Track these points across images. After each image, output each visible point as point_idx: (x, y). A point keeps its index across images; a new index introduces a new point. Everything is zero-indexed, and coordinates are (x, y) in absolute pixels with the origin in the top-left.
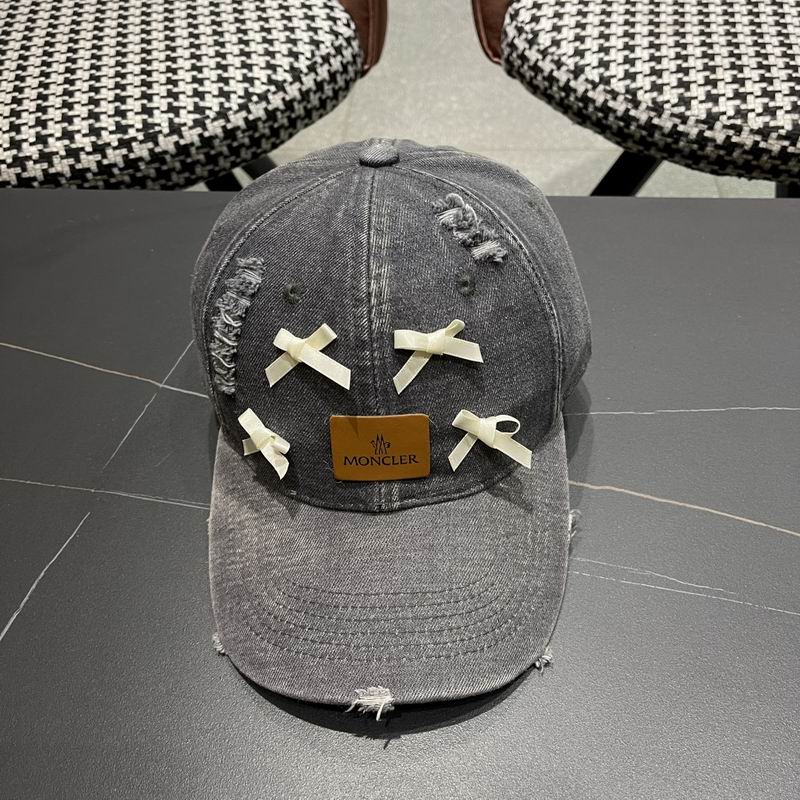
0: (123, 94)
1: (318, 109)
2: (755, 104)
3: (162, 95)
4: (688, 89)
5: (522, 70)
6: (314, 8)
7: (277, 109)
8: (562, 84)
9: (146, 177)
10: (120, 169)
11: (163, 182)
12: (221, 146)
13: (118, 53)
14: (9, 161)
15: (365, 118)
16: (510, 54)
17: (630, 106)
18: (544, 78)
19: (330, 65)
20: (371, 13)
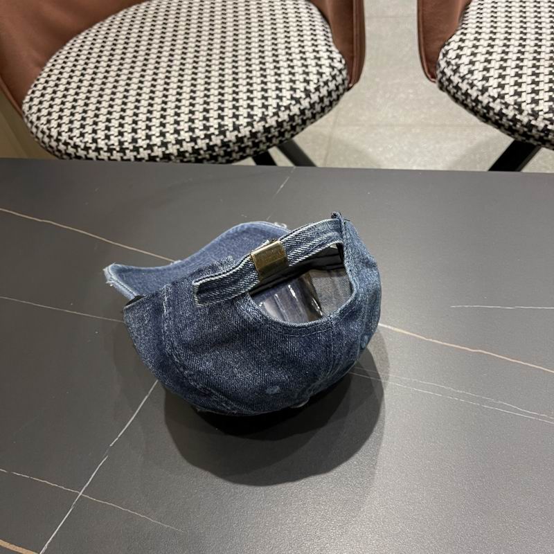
0: (208, 107)
1: (319, 113)
3: (230, 107)
5: (448, 88)
6: (321, 52)
7: (295, 115)
8: (473, 98)
9: (218, 155)
10: (205, 151)
11: (227, 158)
12: (261, 137)
14: (145, 146)
16: (442, 78)
17: (517, 113)
18: (462, 94)
19: (328, 86)
20: (355, 54)
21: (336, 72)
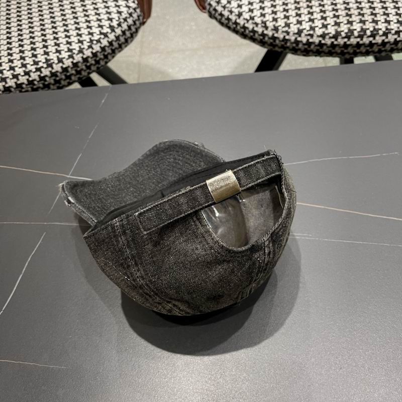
0: (35, 46)
1: (124, 43)
2: (318, 23)
3: (52, 45)
4: (288, 19)
5: (215, 16)
7: (105, 46)
8: (233, 21)
9: (49, 84)
10: (38, 82)
11: (58, 85)
12: (82, 66)
13: (30, 27)
15: (151, 38)
16: (210, 9)
17: (264, 29)
18: (226, 19)
19: (127, 22)
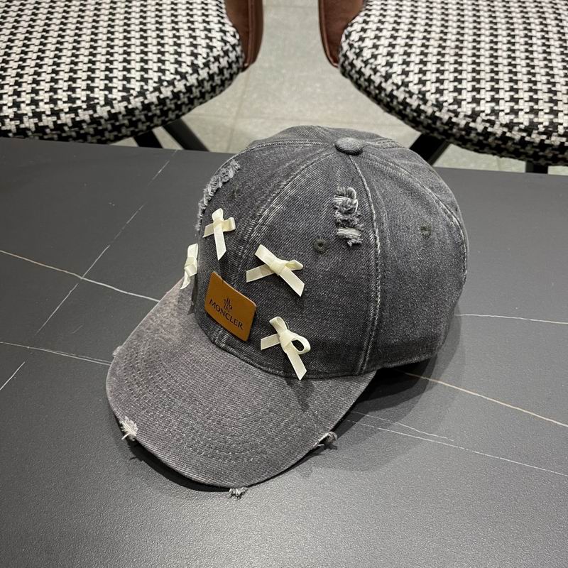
0: (75, 76)
1: (209, 93)
2: (505, 106)
3: (101, 78)
4: (460, 93)
5: (351, 73)
6: (211, 24)
7: (180, 92)
8: (376, 84)
9: (87, 134)
10: (70, 128)
11: (99, 137)
12: (140, 115)
13: (74, 48)
15: (255, 96)
16: (344, 62)
17: (421, 103)
18: (365, 80)
19: (219, 63)
20: (250, 29)
21: (228, 47)
